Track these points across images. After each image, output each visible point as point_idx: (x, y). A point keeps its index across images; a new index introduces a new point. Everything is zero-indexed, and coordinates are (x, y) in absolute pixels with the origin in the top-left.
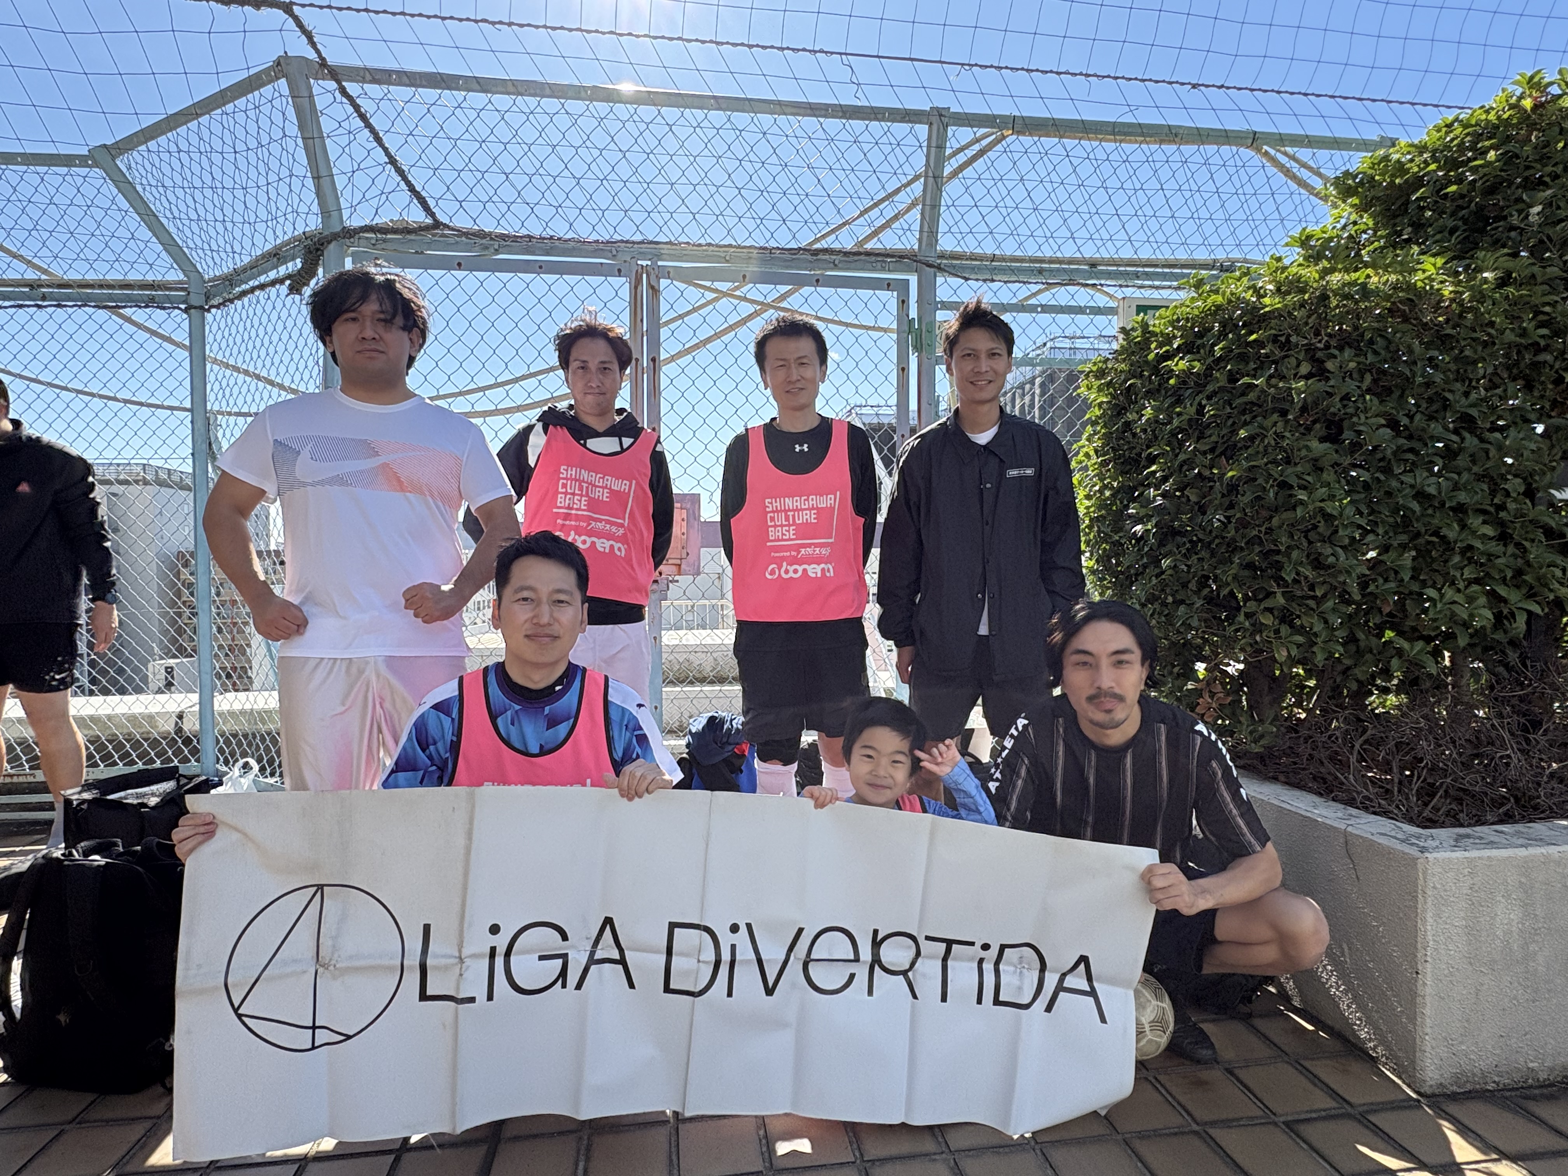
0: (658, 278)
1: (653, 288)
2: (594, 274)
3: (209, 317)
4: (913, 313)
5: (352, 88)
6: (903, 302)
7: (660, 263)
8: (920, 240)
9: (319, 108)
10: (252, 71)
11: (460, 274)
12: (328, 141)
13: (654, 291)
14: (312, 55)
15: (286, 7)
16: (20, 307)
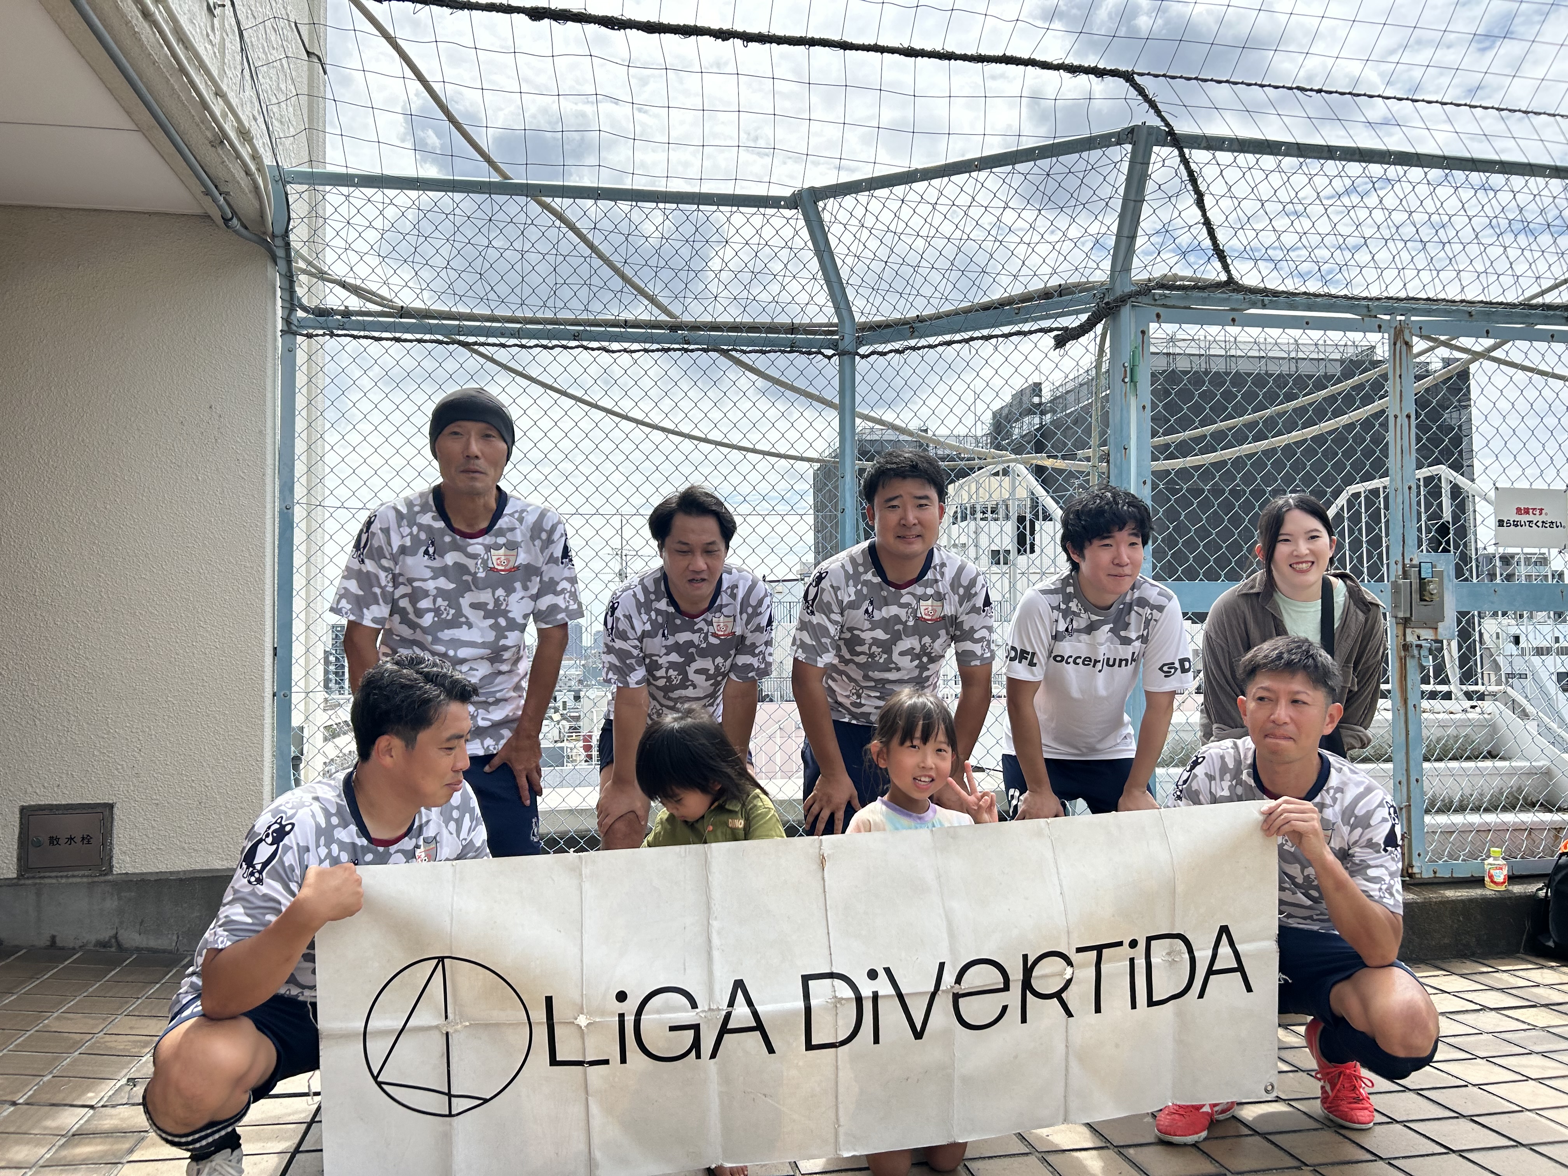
1: (1406, 343)
5: (1190, 154)
7: (1413, 318)
9: (1152, 169)
13: (1408, 346)
14: (1157, 122)
15: (1128, 77)
16: (667, 350)
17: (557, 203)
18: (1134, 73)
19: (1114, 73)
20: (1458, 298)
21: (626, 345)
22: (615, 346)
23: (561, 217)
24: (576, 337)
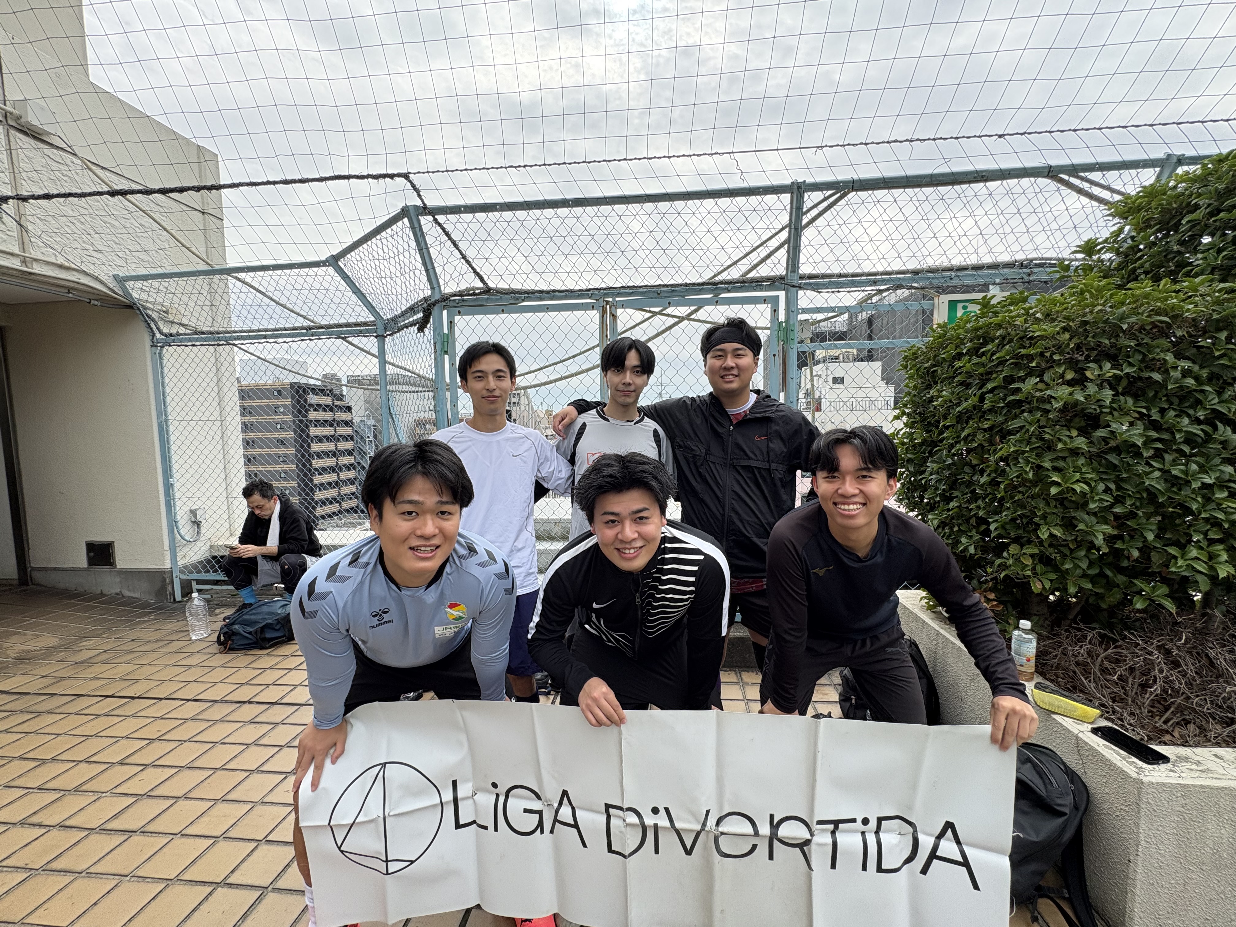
0: (616, 309)
1: (613, 315)
2: (578, 310)
3: (386, 339)
4: (782, 317)
5: (441, 218)
6: (775, 311)
7: (617, 299)
8: (787, 269)
9: (425, 231)
10: (391, 215)
11: (503, 316)
12: (431, 250)
13: (614, 316)
14: (419, 202)
15: (406, 176)
16: (302, 340)
17: (242, 275)
18: (409, 173)
19: (399, 175)
20: (642, 284)
21: (285, 339)
22: (280, 340)
23: (244, 282)
24: (265, 337)
